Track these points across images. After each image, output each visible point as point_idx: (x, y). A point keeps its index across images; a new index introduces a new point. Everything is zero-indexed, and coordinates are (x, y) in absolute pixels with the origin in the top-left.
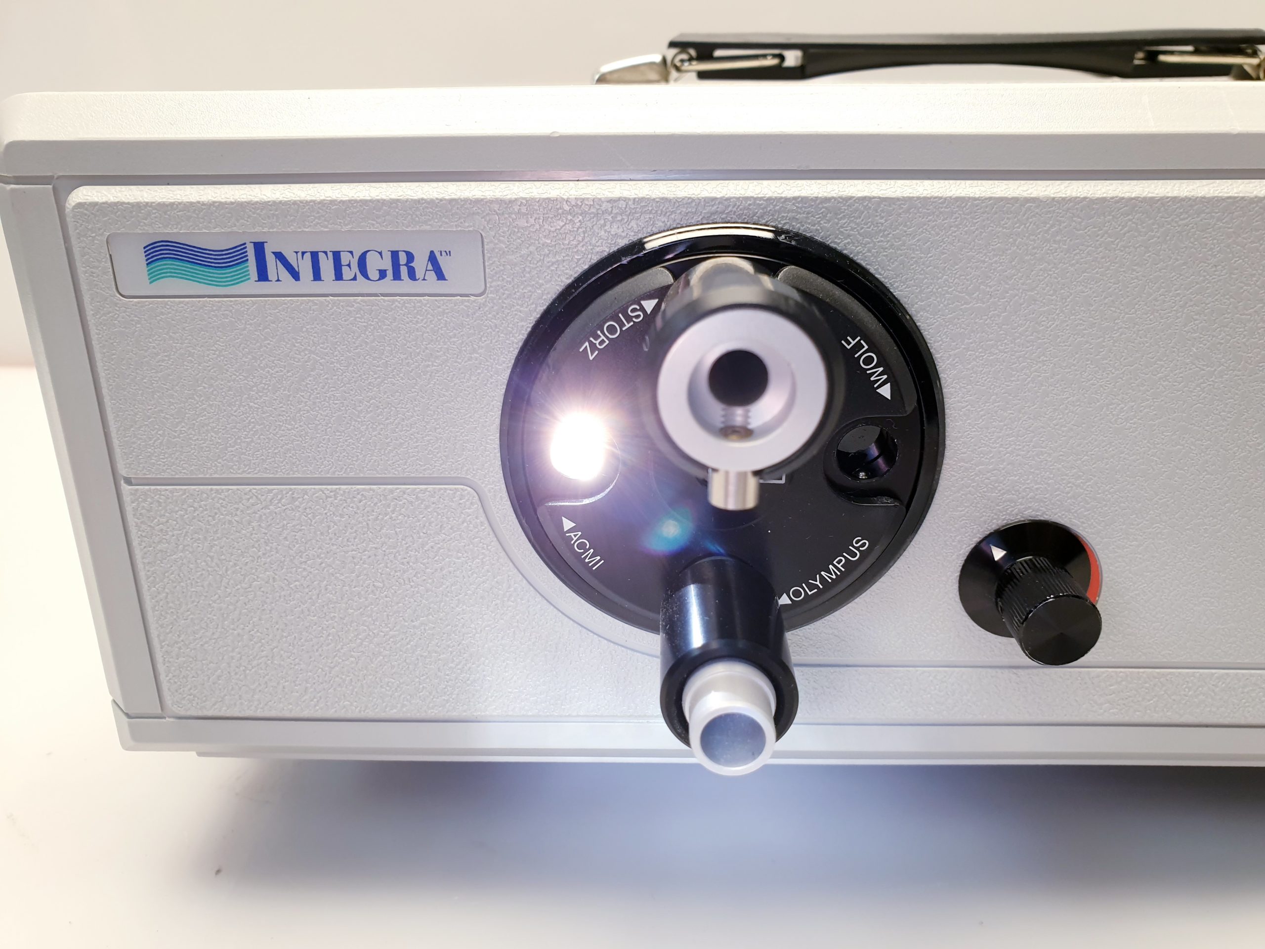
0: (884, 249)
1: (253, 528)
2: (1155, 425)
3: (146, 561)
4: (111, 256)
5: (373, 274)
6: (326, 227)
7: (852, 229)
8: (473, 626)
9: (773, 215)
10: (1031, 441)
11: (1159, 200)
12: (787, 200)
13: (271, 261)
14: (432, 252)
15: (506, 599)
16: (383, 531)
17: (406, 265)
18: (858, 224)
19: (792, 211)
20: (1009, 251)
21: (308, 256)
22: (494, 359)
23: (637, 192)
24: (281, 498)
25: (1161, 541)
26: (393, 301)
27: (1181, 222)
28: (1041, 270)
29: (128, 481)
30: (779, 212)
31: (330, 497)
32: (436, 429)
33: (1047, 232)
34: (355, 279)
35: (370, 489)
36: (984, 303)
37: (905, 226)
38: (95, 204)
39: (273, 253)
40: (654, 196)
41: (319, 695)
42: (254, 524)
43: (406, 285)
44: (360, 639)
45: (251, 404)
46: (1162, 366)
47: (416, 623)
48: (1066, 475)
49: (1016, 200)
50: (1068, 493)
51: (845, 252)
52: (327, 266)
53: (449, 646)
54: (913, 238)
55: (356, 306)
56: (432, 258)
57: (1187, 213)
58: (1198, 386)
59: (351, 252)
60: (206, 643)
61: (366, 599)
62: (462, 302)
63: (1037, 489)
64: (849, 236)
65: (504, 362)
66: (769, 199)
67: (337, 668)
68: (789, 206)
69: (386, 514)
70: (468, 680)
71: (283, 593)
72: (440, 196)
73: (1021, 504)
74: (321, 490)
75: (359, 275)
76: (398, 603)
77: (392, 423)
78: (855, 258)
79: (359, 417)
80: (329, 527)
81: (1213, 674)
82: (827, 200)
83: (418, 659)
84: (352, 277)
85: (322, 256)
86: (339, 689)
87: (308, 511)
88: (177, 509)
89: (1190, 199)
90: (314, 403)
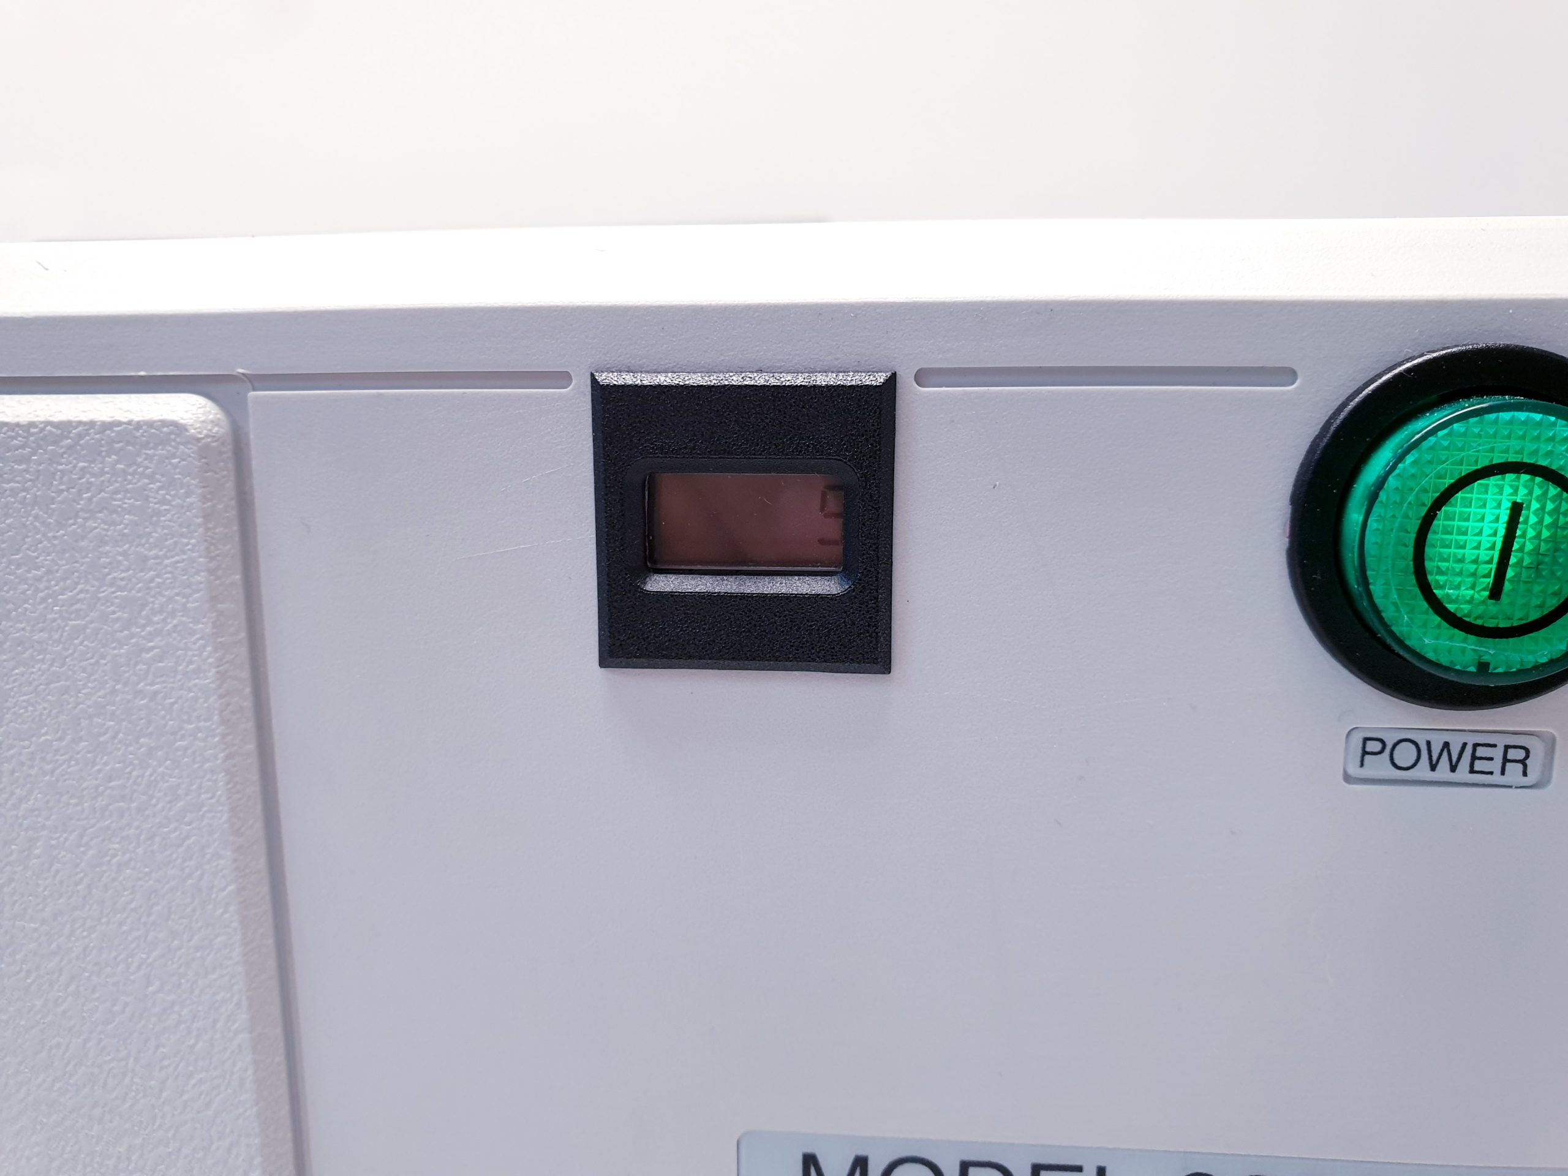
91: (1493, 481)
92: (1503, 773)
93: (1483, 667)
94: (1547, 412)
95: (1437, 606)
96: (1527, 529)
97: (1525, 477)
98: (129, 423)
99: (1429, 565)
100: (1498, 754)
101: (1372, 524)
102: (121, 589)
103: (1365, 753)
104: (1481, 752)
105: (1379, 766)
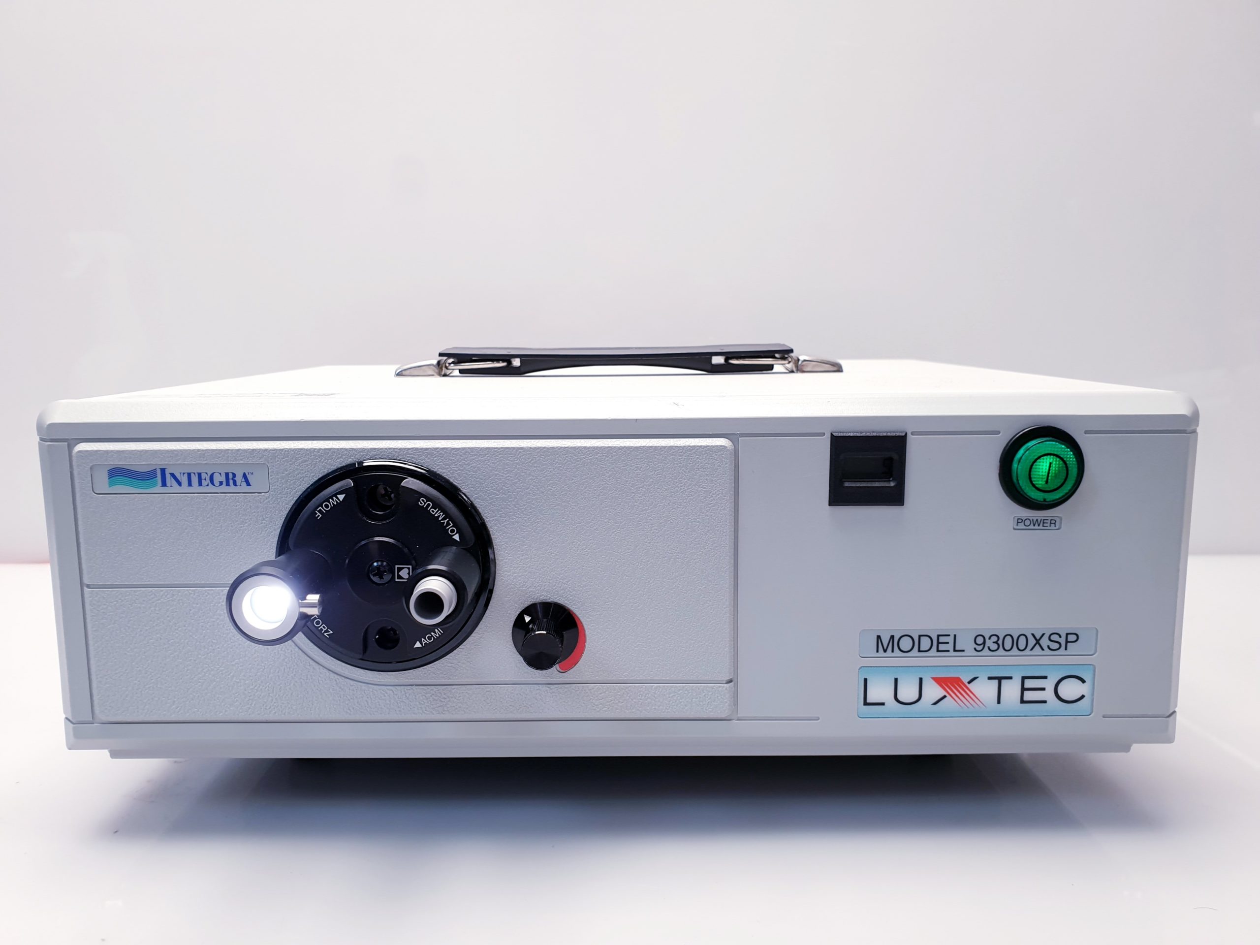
0: (456, 471)
1: (152, 611)
2: (596, 552)
3: (94, 629)
4: (91, 475)
5: (216, 483)
6: (195, 462)
7: (440, 462)
8: (263, 665)
9: (403, 456)
10: (538, 561)
11: (578, 448)
12: (409, 449)
13: (168, 477)
14: (244, 473)
15: (279, 650)
16: (218, 612)
17: (232, 479)
18: (443, 460)
19: (412, 454)
20: (514, 471)
21: (186, 475)
22: (273, 523)
23: (339, 446)
24: (167, 595)
25: (611, 612)
26: (226, 496)
27: (590, 458)
28: (530, 479)
29: (88, 586)
30: (406, 454)
31: (192, 594)
32: (244, 558)
33: (530, 462)
34: (208, 485)
35: (212, 590)
36: (505, 495)
37: (464, 460)
38: (87, 451)
39: (170, 473)
40: (347, 447)
41: (181, 705)
42: (152, 609)
43: (232, 488)
44: (204, 672)
45: (155, 546)
46: (594, 524)
47: (233, 663)
48: (558, 578)
49: (514, 448)
50: (560, 587)
51: (438, 472)
52: (195, 480)
53: (250, 676)
54: (469, 466)
55: (208, 498)
56: (245, 476)
57: (592, 454)
58: (613, 533)
59: (207, 473)
60: (122, 675)
61: (208, 649)
62: (258, 496)
63: (545, 585)
64: (439, 465)
65: (278, 525)
66: (400, 449)
67: (191, 689)
68: (410, 452)
69: (219, 603)
70: (261, 696)
71: (165, 646)
72: (248, 448)
73: (538, 593)
74: (187, 590)
75: (210, 484)
76: (224, 651)
77: (223, 556)
78: (443, 475)
79: (207, 552)
80: (190, 610)
81: (652, 686)
82: (427, 449)
83: (234, 684)
84: (206, 485)
85: (192, 475)
86: (192, 701)
87: (180, 601)
88: (113, 601)
89: (592, 448)
90: (186, 546)
91: (1045, 457)
92: (1050, 526)
93: (1045, 500)
94: (1056, 442)
95: (1034, 485)
96: (1053, 468)
97: (1052, 456)
98: (711, 446)
99: (1032, 476)
100: (1049, 522)
101: (1019, 467)
102: (705, 488)
103: (1018, 522)
104: (1045, 521)
105: (1021, 526)
